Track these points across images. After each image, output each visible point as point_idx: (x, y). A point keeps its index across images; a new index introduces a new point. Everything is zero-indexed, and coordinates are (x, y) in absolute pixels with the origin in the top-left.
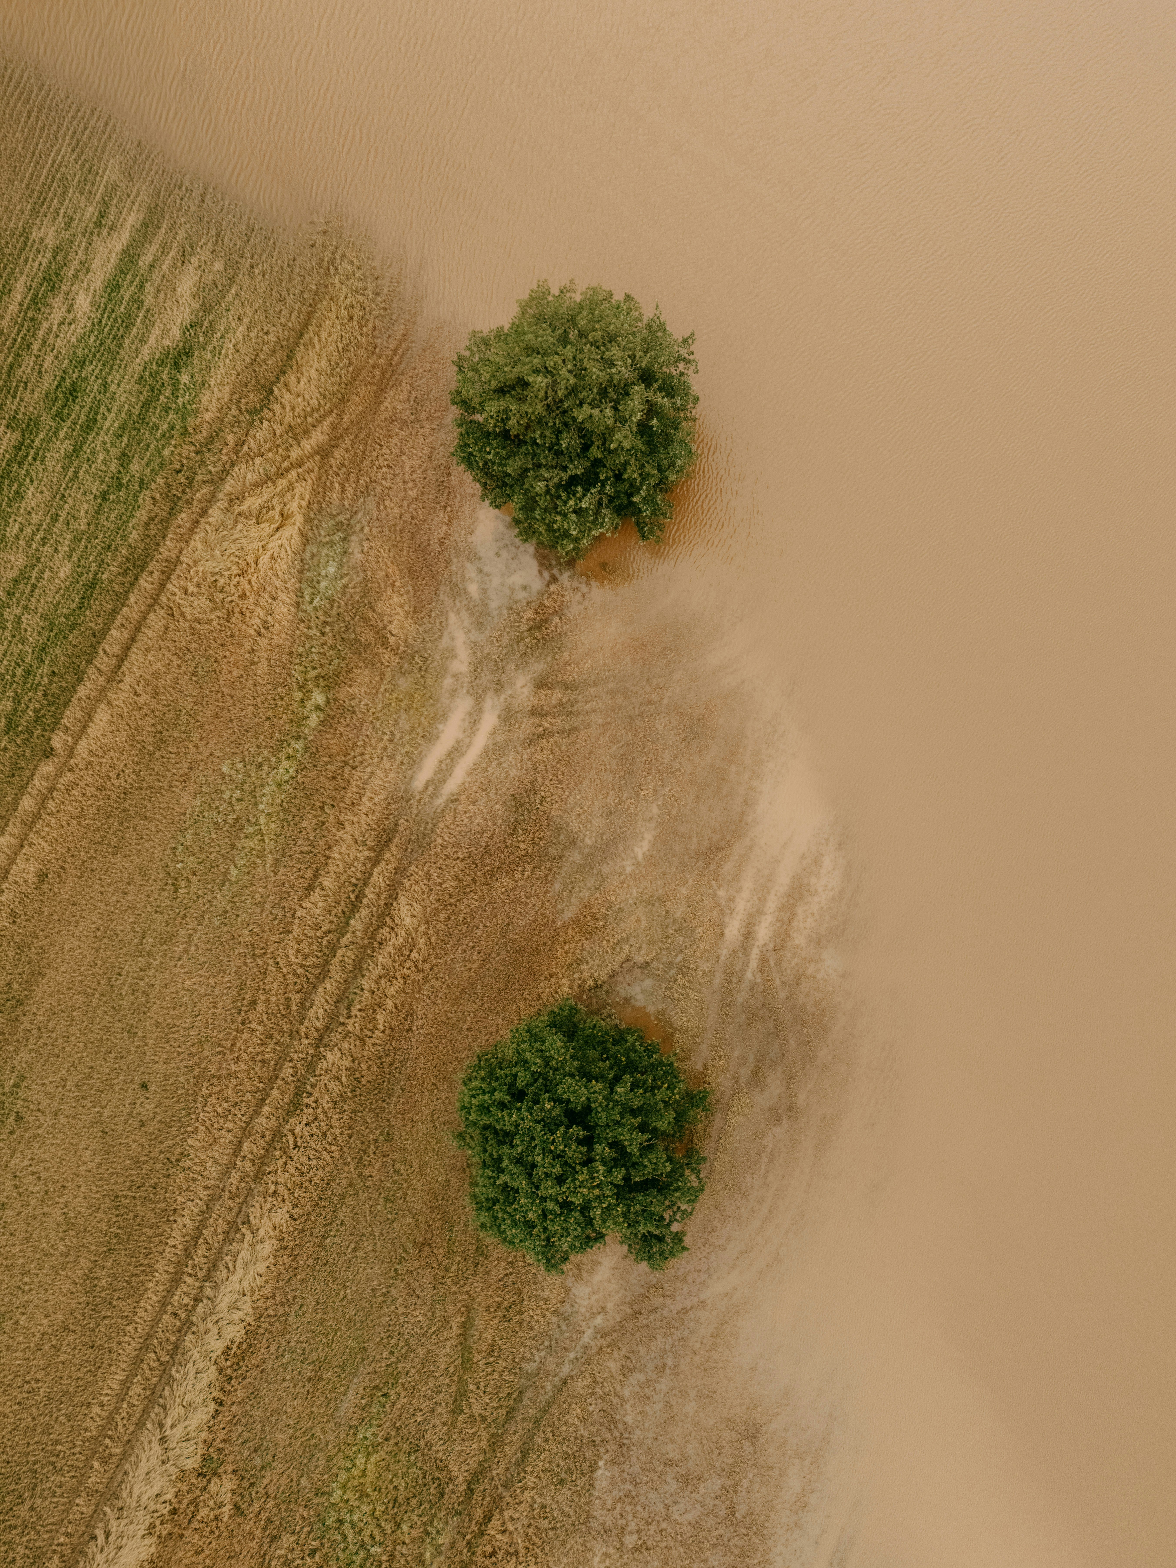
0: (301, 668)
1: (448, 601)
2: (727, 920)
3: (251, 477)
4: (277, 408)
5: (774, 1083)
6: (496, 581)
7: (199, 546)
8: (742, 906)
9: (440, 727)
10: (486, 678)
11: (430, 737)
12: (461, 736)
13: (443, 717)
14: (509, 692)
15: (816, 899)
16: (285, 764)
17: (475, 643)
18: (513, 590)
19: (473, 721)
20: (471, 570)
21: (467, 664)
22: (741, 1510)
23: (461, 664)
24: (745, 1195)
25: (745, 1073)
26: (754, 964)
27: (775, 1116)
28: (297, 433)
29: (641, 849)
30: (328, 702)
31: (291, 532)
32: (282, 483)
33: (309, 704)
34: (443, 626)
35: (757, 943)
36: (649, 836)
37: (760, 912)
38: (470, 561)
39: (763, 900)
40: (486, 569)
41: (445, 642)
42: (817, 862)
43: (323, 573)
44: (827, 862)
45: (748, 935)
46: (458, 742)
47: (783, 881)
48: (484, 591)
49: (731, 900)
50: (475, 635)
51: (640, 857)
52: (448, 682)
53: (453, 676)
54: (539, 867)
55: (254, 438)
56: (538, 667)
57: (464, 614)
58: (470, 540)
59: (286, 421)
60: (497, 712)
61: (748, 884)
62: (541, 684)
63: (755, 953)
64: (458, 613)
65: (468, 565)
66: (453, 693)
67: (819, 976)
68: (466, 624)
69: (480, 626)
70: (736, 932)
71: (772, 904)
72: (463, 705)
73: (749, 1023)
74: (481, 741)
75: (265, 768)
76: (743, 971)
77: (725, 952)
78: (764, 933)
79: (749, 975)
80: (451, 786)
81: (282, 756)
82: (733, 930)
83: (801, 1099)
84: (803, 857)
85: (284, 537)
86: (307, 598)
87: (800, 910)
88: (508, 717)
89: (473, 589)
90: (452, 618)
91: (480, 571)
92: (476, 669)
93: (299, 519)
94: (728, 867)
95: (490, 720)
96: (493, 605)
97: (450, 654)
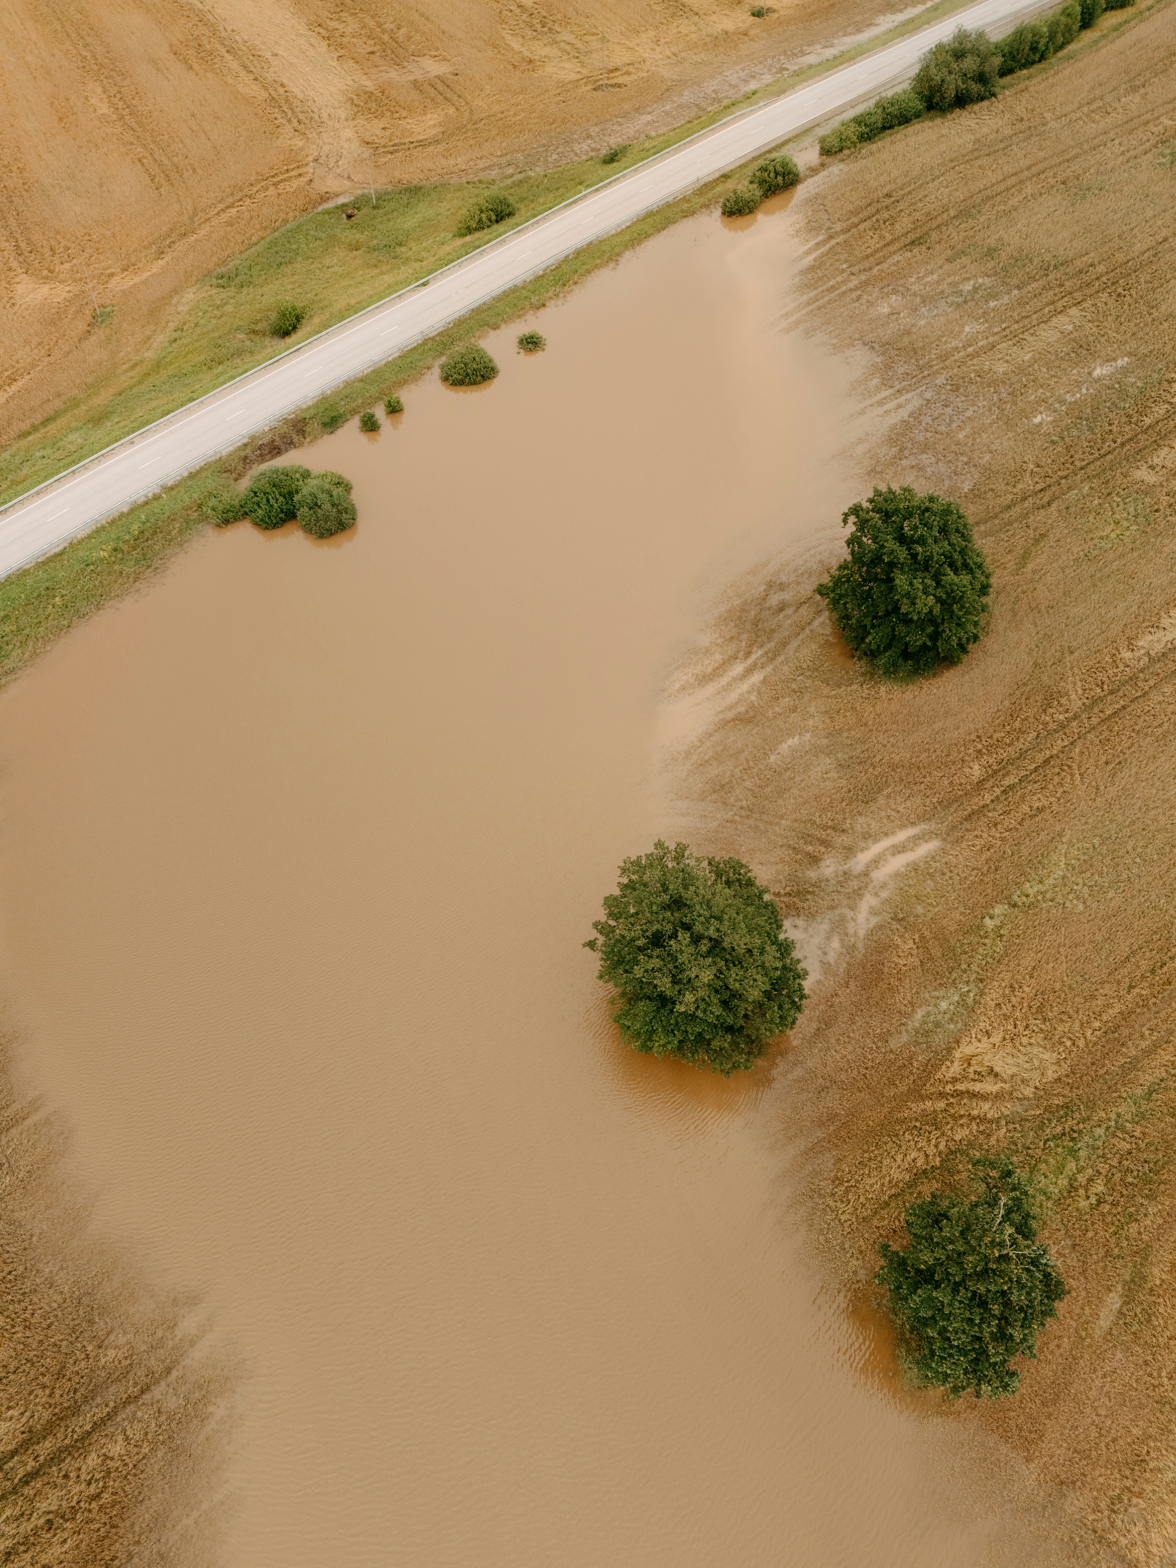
0: (994, 948)
1: (860, 945)
2: (758, 684)
3: (986, 1106)
4: (942, 1147)
5: (775, 599)
6: (816, 941)
7: (1050, 1073)
8: (744, 687)
9: (903, 870)
10: (855, 884)
11: (914, 867)
12: (890, 858)
13: (897, 874)
14: (841, 868)
15: (696, 671)
16: (1031, 892)
17: (852, 909)
18: (806, 929)
19: (876, 862)
20: (831, 958)
21: (865, 899)
22: (895, 450)
23: (868, 902)
24: (821, 562)
25: (789, 611)
26: (754, 657)
27: (782, 587)
28: (934, 1121)
29: (793, 741)
30: (983, 918)
31: (966, 1049)
32: (961, 1087)
33: (997, 922)
34: (871, 933)
35: (746, 665)
36: (785, 746)
37: (734, 679)
38: (829, 964)
39: (729, 684)
40: (819, 952)
41: (874, 921)
42: (683, 688)
43: (952, 1007)
44: (677, 685)
45: (749, 671)
46: (894, 855)
47: (711, 688)
48: (828, 938)
49: (749, 692)
50: (849, 913)
51: (797, 737)
52: (884, 894)
53: (878, 896)
54: (869, 757)
55: (971, 1132)
56: (812, 874)
57: (851, 931)
58: (822, 978)
59: (939, 1133)
60: (855, 859)
61: (734, 696)
62: (815, 860)
63: (750, 661)
64: (855, 934)
65: (832, 962)
66: (884, 886)
67: (717, 636)
68: (852, 924)
69: (843, 919)
70: (756, 675)
71: (725, 680)
72: (879, 875)
73: (773, 631)
74: (876, 849)
75: (1048, 896)
76: (762, 656)
77: (768, 669)
78: (739, 668)
79: (760, 653)
80: (911, 831)
81: (1031, 899)
82: (757, 677)
83: (762, 588)
84: (690, 694)
85: (975, 1047)
86: (972, 995)
87: (709, 670)
88: (850, 851)
89: (836, 944)
90: (861, 933)
91: (825, 954)
92: (858, 893)
93: (957, 1054)
94: (742, 709)
95: (863, 859)
96: (825, 926)
97: (873, 912)
